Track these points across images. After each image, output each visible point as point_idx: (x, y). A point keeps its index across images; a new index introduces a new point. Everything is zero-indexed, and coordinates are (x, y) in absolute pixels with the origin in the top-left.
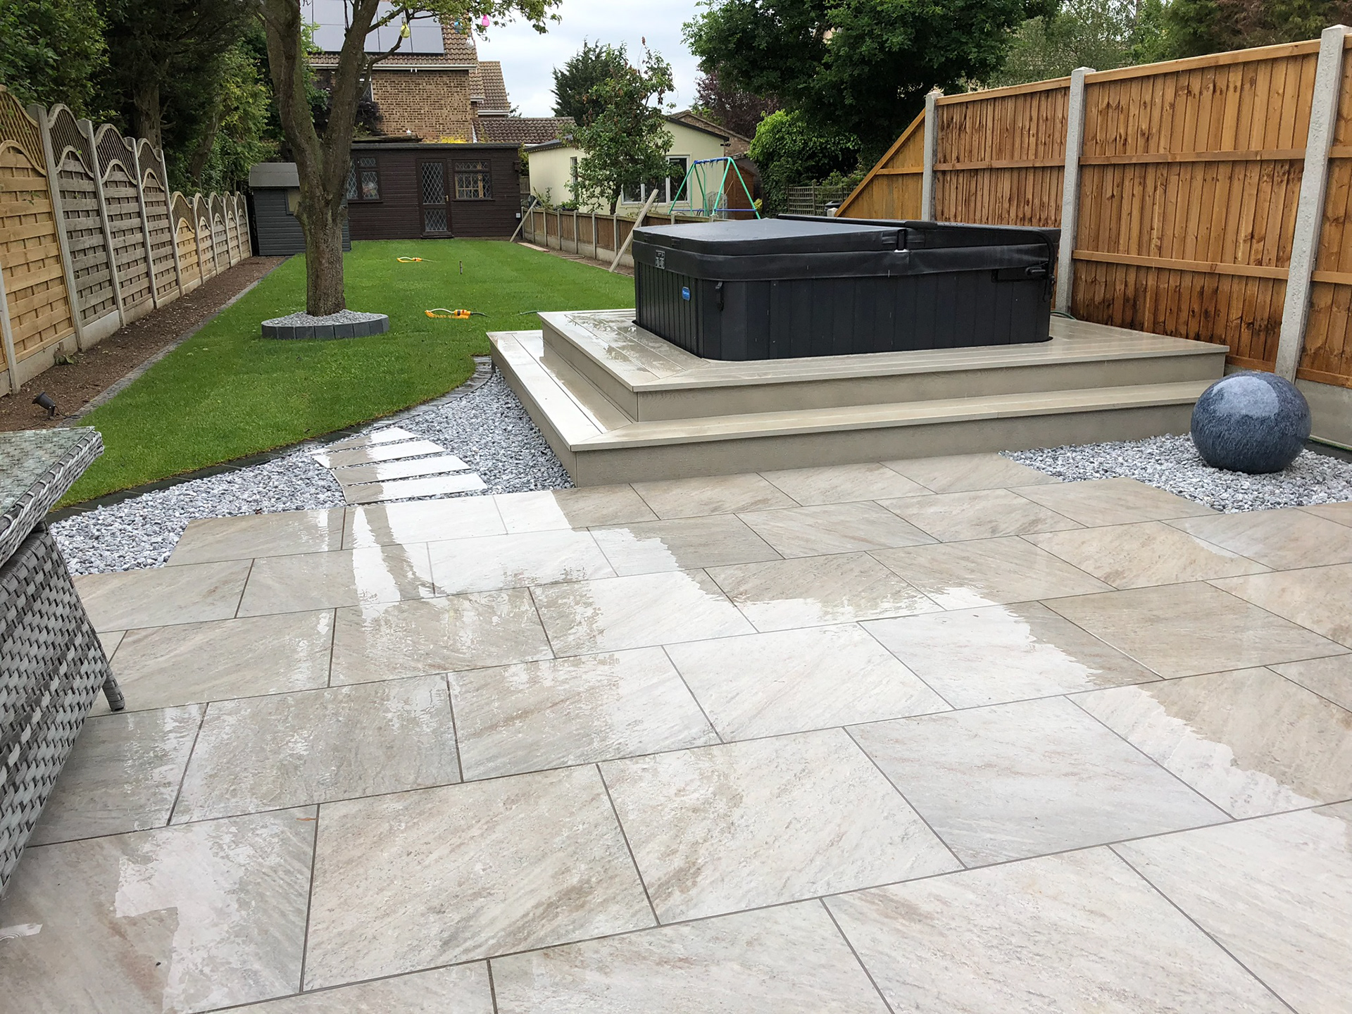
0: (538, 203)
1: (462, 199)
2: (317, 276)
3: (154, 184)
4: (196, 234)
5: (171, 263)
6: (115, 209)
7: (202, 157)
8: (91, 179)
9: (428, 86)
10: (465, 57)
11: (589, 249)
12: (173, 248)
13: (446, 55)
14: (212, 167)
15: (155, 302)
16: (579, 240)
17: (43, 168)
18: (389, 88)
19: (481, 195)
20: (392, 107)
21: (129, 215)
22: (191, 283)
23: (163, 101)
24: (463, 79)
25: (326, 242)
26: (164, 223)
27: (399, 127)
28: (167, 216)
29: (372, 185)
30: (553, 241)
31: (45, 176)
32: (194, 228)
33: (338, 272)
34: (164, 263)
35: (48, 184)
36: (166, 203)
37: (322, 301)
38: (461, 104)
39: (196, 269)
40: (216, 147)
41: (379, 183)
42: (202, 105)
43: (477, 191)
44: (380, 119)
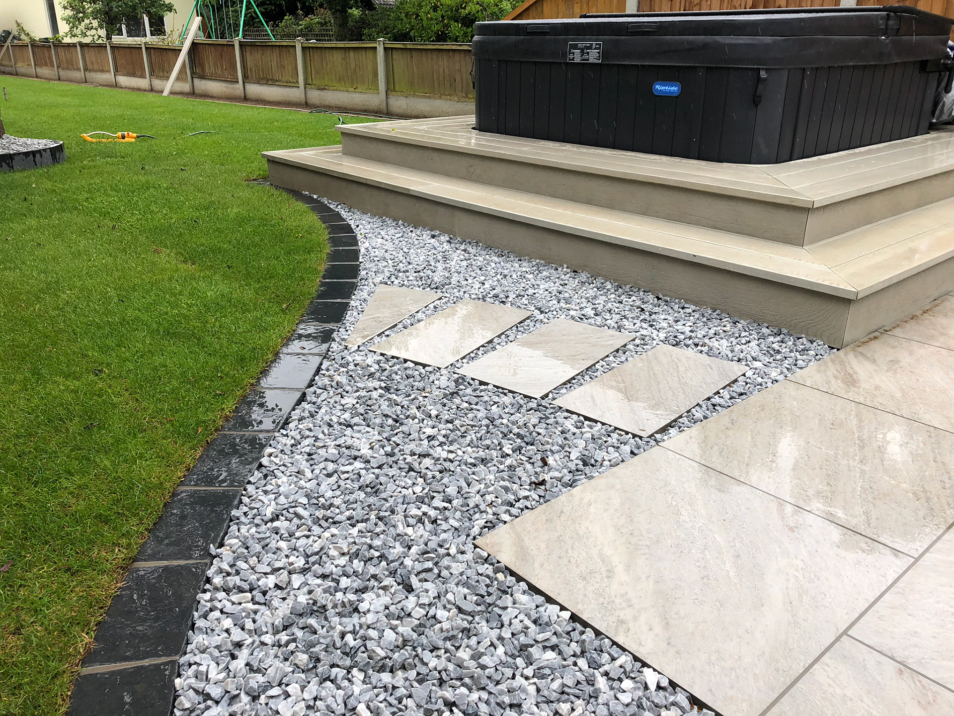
0: (14, 37)
11: (109, 77)
16: (86, 70)
30: (44, 71)
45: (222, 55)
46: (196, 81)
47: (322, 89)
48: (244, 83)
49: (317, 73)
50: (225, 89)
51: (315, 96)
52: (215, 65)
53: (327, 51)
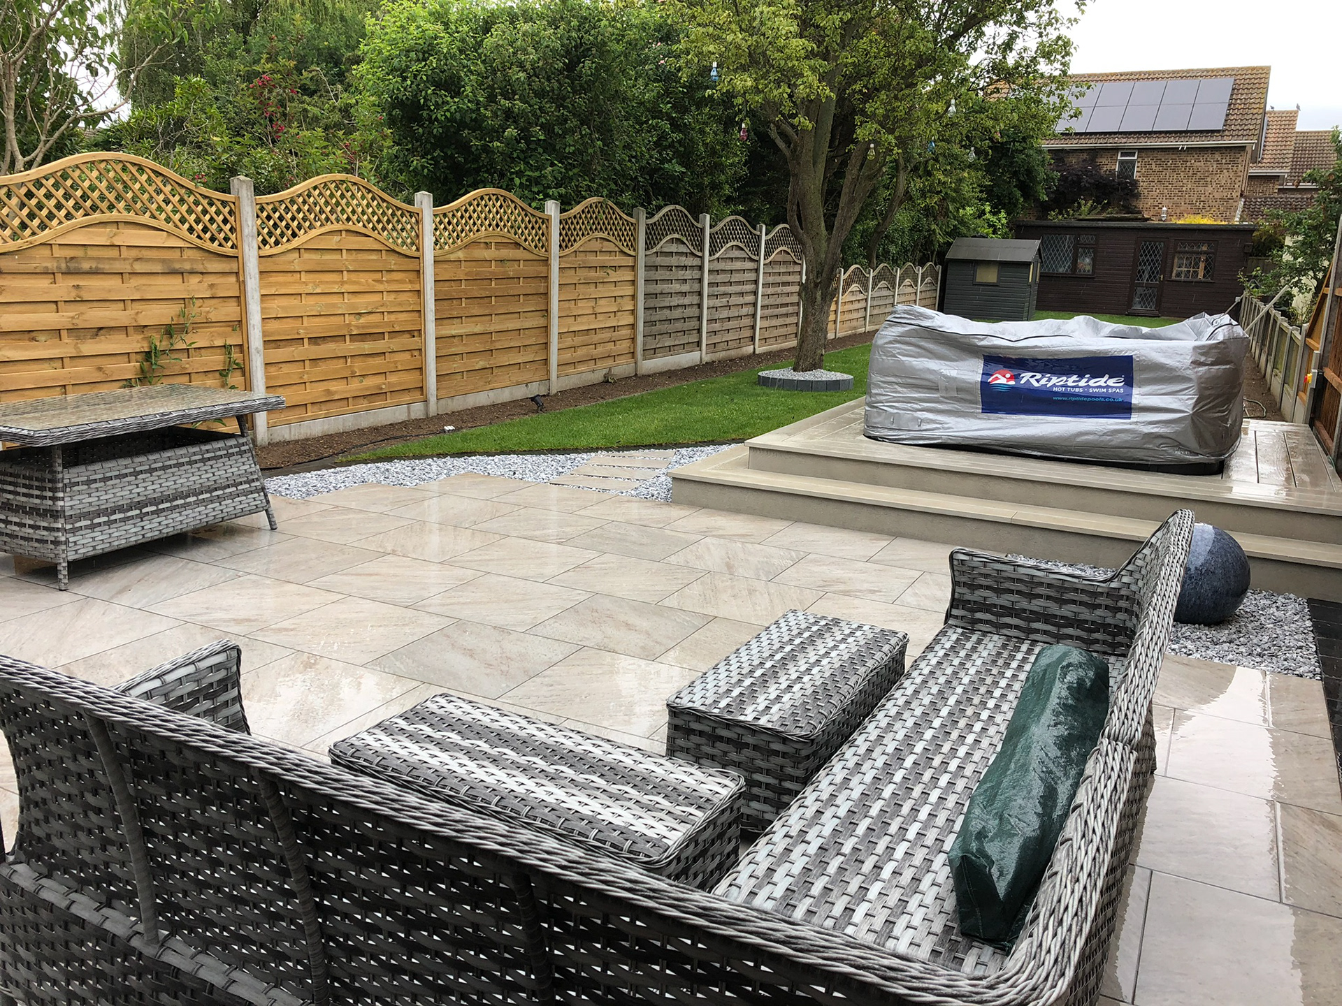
1: (1178, 279)
3: (785, 258)
5: (791, 320)
6: (722, 278)
8: (696, 257)
9: (1198, 164)
10: (1245, 133)
13: (1224, 131)
15: (755, 349)
17: (633, 250)
18: (1153, 166)
19: (1200, 276)
20: (1153, 184)
21: (741, 283)
24: (1238, 155)
26: (793, 289)
27: (1156, 203)
29: (1088, 260)
31: (633, 256)
34: (782, 319)
35: (635, 261)
37: (804, 361)
38: (1229, 181)
41: (1094, 260)
43: (1196, 272)
44: (1137, 196)
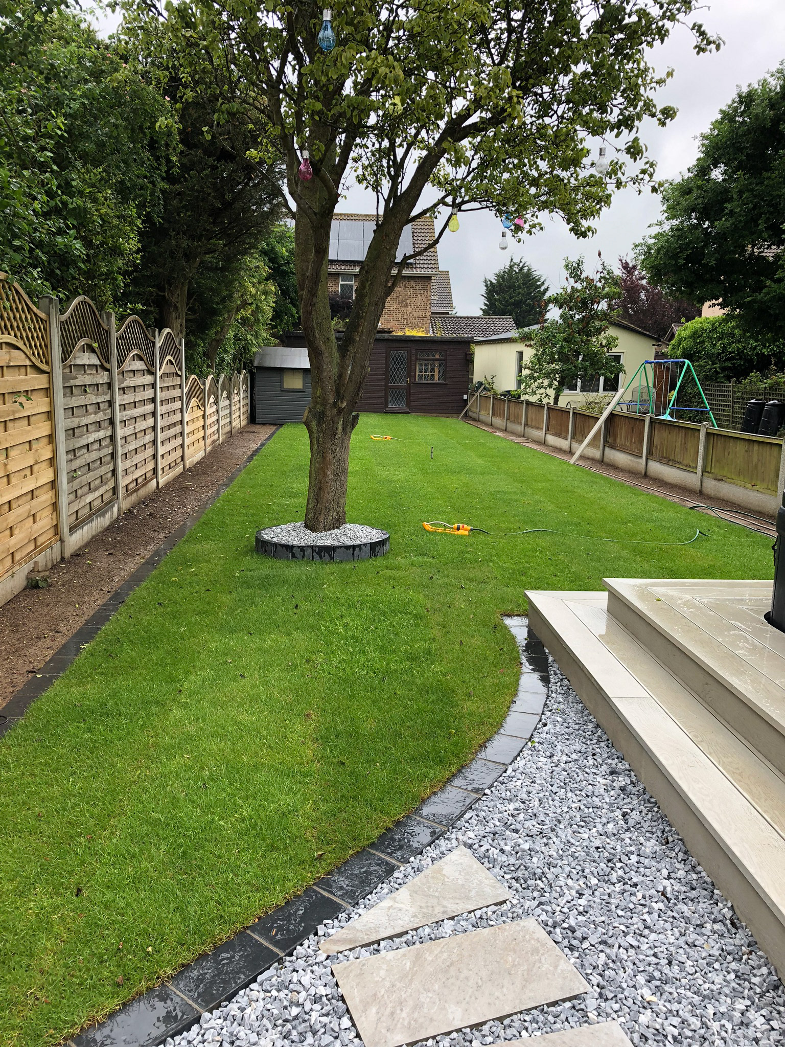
0: (485, 388)
1: (420, 381)
2: (320, 489)
3: (171, 369)
4: (205, 411)
5: (179, 441)
6: (129, 398)
7: (218, 342)
8: (108, 370)
10: (429, 266)
11: (539, 434)
12: (183, 427)
13: (415, 264)
14: (226, 351)
15: (158, 483)
16: (526, 425)
17: (47, 363)
19: (436, 378)
21: (143, 402)
22: (195, 455)
23: (190, 296)
24: (427, 284)
25: (333, 452)
26: (178, 405)
28: (181, 398)
30: (498, 421)
31: (48, 373)
32: (204, 406)
33: (342, 485)
34: (173, 441)
35: (51, 381)
36: (181, 386)
37: (322, 516)
38: (422, 304)
39: (202, 443)
40: (231, 334)
42: (223, 300)
43: (433, 376)
45: (633, 428)
46: (607, 450)
47: (719, 480)
48: (647, 459)
49: (717, 461)
50: (629, 462)
51: (711, 485)
52: (626, 438)
53: (732, 440)
